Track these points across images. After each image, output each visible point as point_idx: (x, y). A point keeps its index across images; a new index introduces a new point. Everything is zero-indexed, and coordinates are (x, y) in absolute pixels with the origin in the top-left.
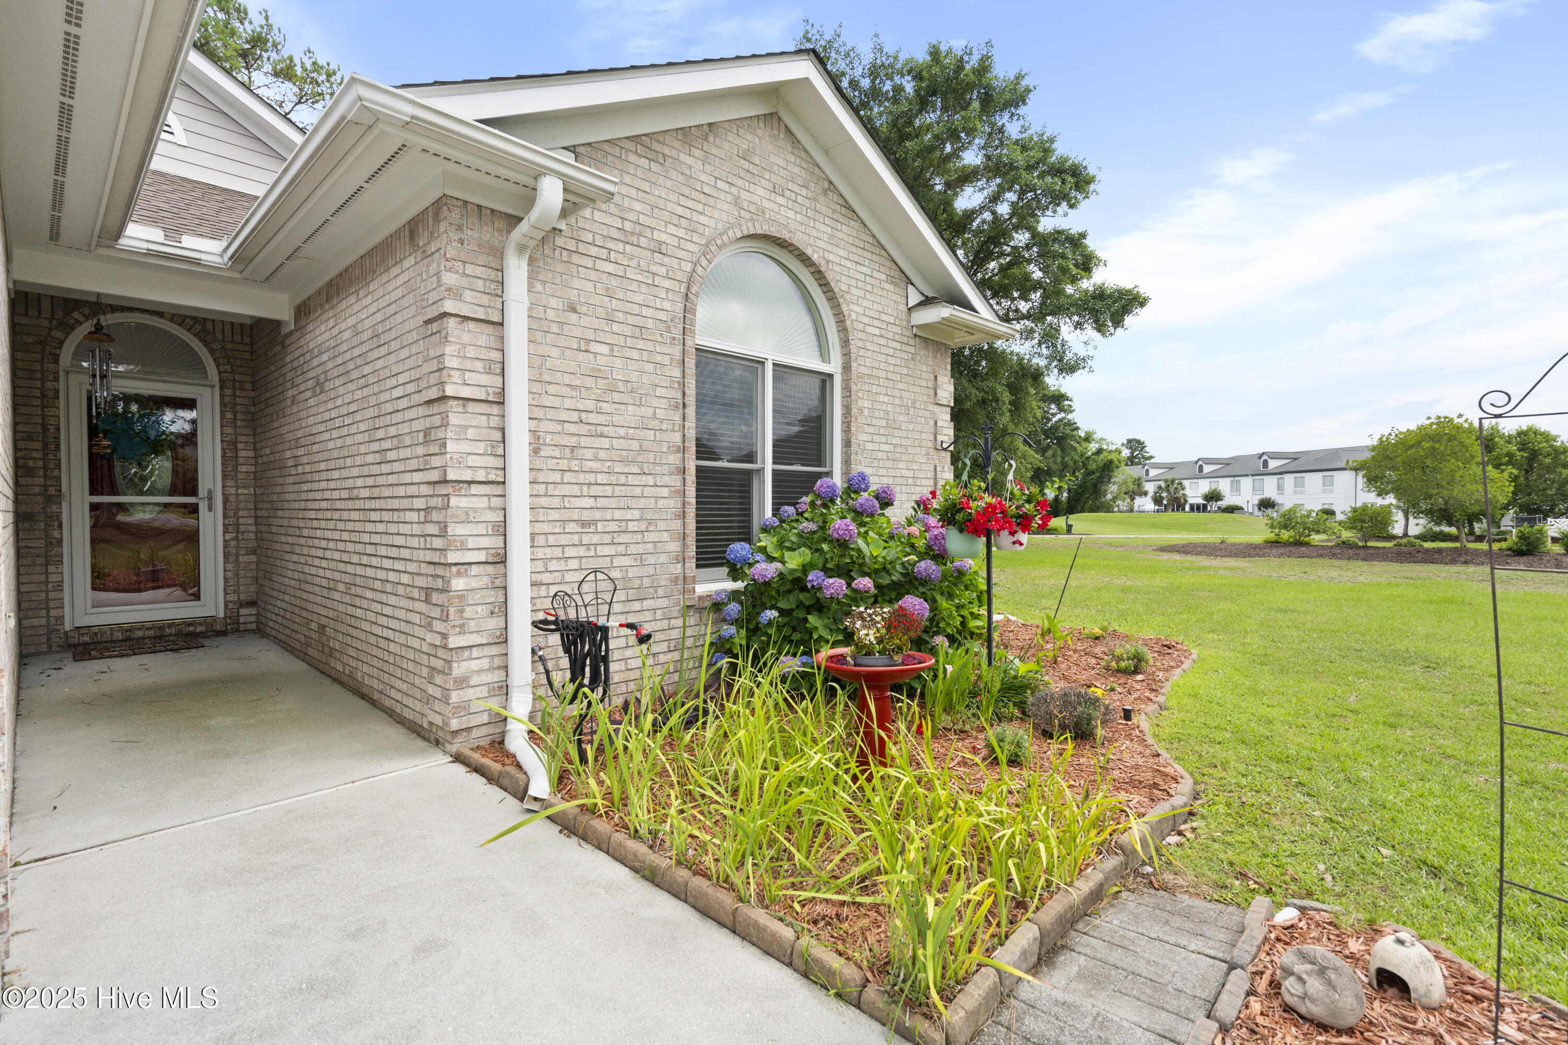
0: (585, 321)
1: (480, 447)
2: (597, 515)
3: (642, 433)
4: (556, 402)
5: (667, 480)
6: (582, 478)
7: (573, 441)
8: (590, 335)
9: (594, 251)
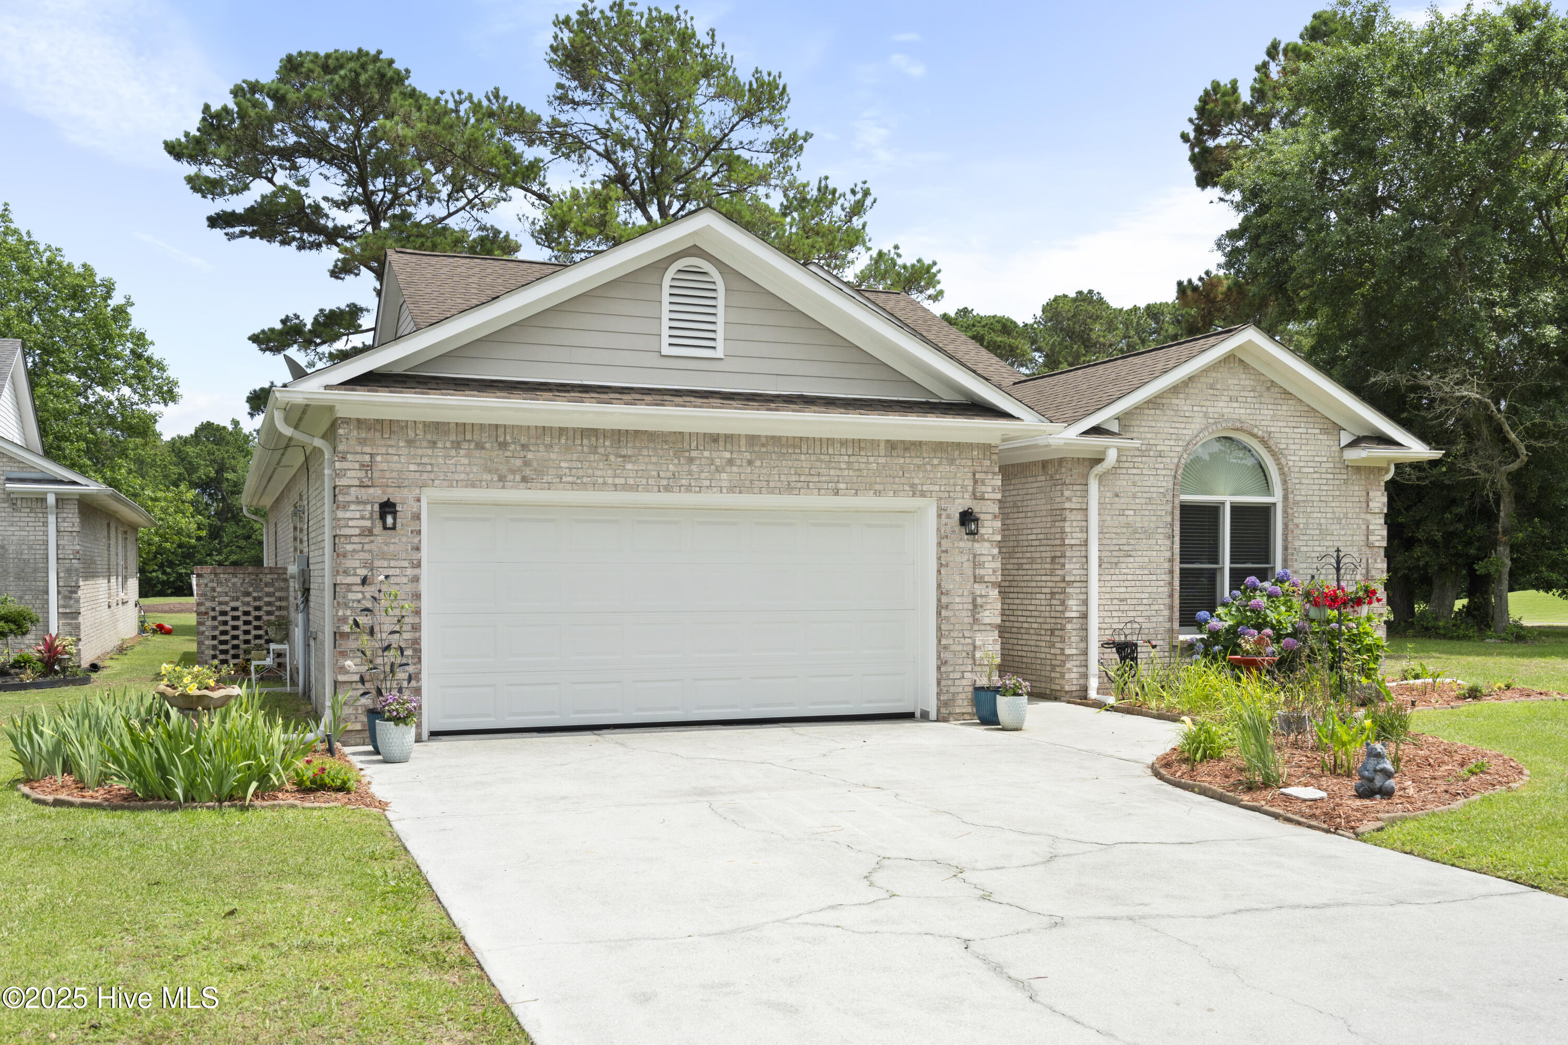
0: (1123, 500)
1: (1078, 566)
2: (1127, 596)
3: (1149, 553)
4: (1109, 542)
5: (1163, 577)
6: (1120, 577)
7: (1116, 560)
8: (1124, 507)
9: (1127, 465)
